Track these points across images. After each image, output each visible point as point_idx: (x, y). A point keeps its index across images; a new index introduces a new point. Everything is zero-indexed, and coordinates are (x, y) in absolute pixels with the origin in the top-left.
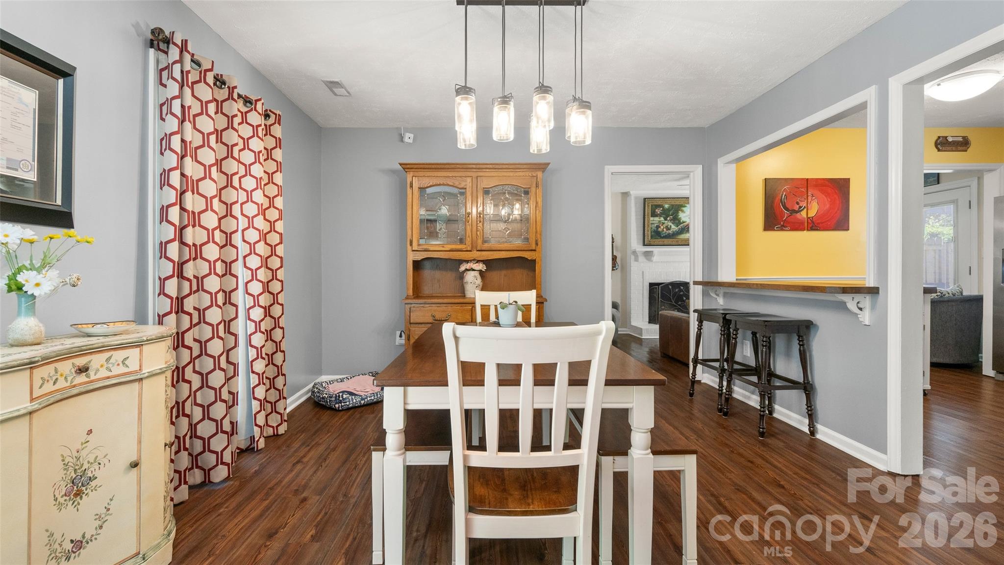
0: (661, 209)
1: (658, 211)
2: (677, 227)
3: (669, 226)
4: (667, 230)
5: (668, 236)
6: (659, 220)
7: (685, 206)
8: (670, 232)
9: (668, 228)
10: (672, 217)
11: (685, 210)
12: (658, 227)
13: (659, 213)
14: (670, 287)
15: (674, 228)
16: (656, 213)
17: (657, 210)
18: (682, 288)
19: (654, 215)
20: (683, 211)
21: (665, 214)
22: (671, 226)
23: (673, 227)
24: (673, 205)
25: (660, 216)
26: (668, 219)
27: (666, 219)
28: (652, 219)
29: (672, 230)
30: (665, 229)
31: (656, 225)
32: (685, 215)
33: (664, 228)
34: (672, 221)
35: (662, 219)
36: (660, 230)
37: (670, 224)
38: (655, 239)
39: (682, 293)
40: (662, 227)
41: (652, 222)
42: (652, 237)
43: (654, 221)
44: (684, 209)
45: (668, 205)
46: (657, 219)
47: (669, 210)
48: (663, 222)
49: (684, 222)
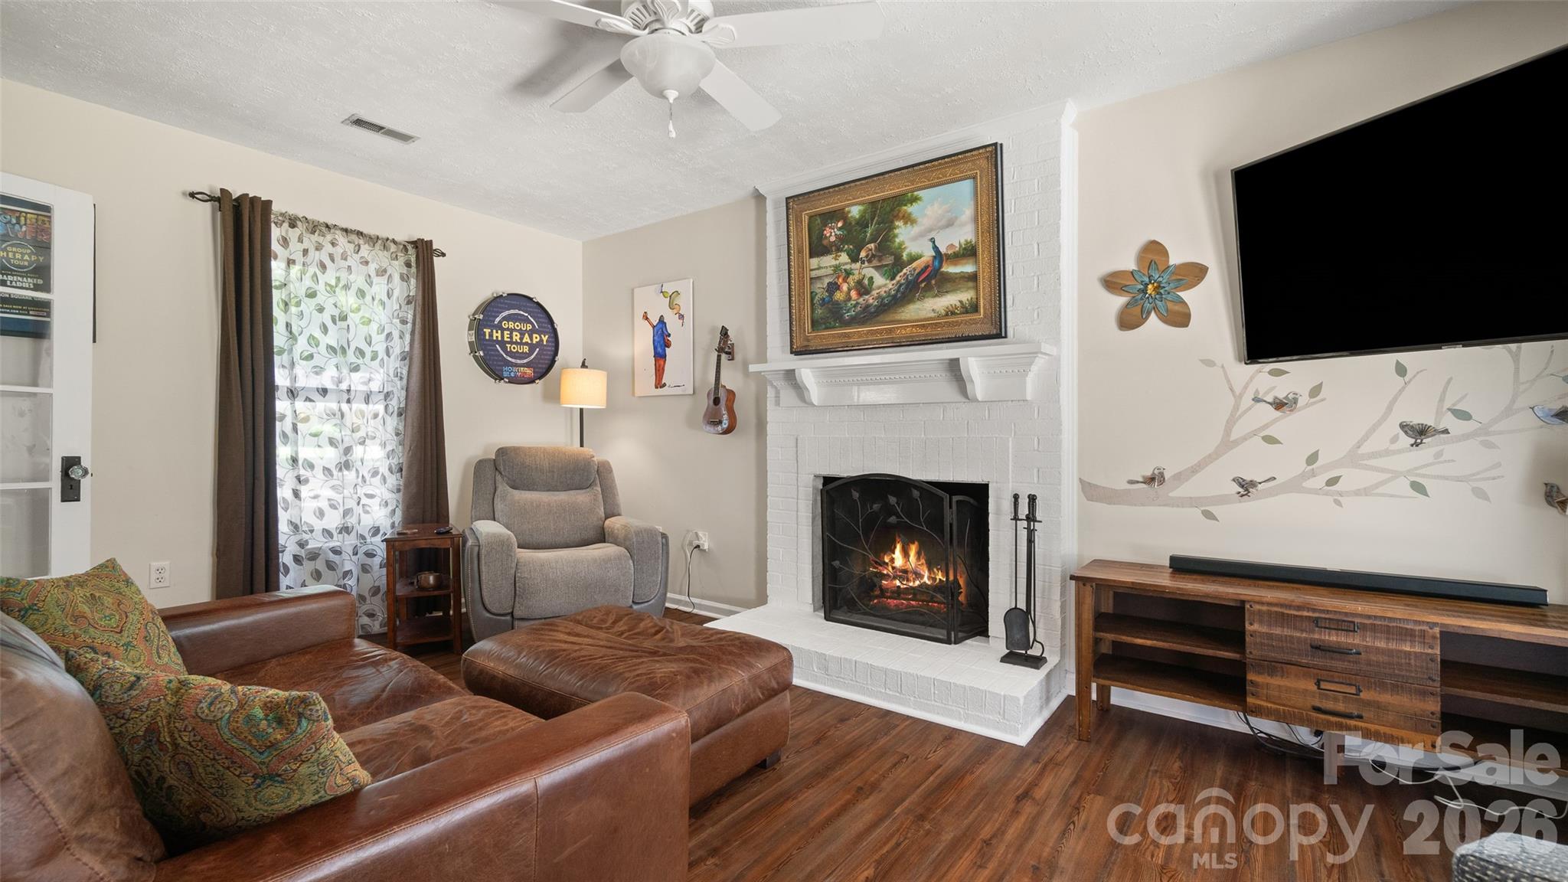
0: (840, 224)
1: (832, 233)
2: (892, 279)
3: (866, 282)
4: (860, 295)
5: (868, 315)
6: (834, 262)
7: (915, 199)
8: (870, 299)
9: (863, 289)
10: (872, 246)
11: (914, 216)
12: (833, 287)
13: (833, 239)
14: (856, 495)
15: (882, 284)
16: (825, 242)
17: (827, 232)
18: (893, 500)
19: (819, 248)
20: (908, 219)
21: (853, 239)
22: (871, 279)
23: (879, 280)
24: (873, 203)
25: (839, 250)
26: (863, 254)
27: (854, 259)
28: (814, 262)
29: (874, 293)
30: (853, 294)
31: (827, 281)
32: (915, 230)
33: (849, 290)
34: (875, 263)
35: (844, 258)
36: (839, 296)
37: (869, 271)
38: (827, 328)
39: (893, 519)
40: (845, 287)
41: (814, 274)
42: (815, 324)
43: (819, 268)
44: (910, 209)
45: (860, 208)
46: (828, 261)
47: (863, 223)
48: (848, 267)
49: (913, 259)
